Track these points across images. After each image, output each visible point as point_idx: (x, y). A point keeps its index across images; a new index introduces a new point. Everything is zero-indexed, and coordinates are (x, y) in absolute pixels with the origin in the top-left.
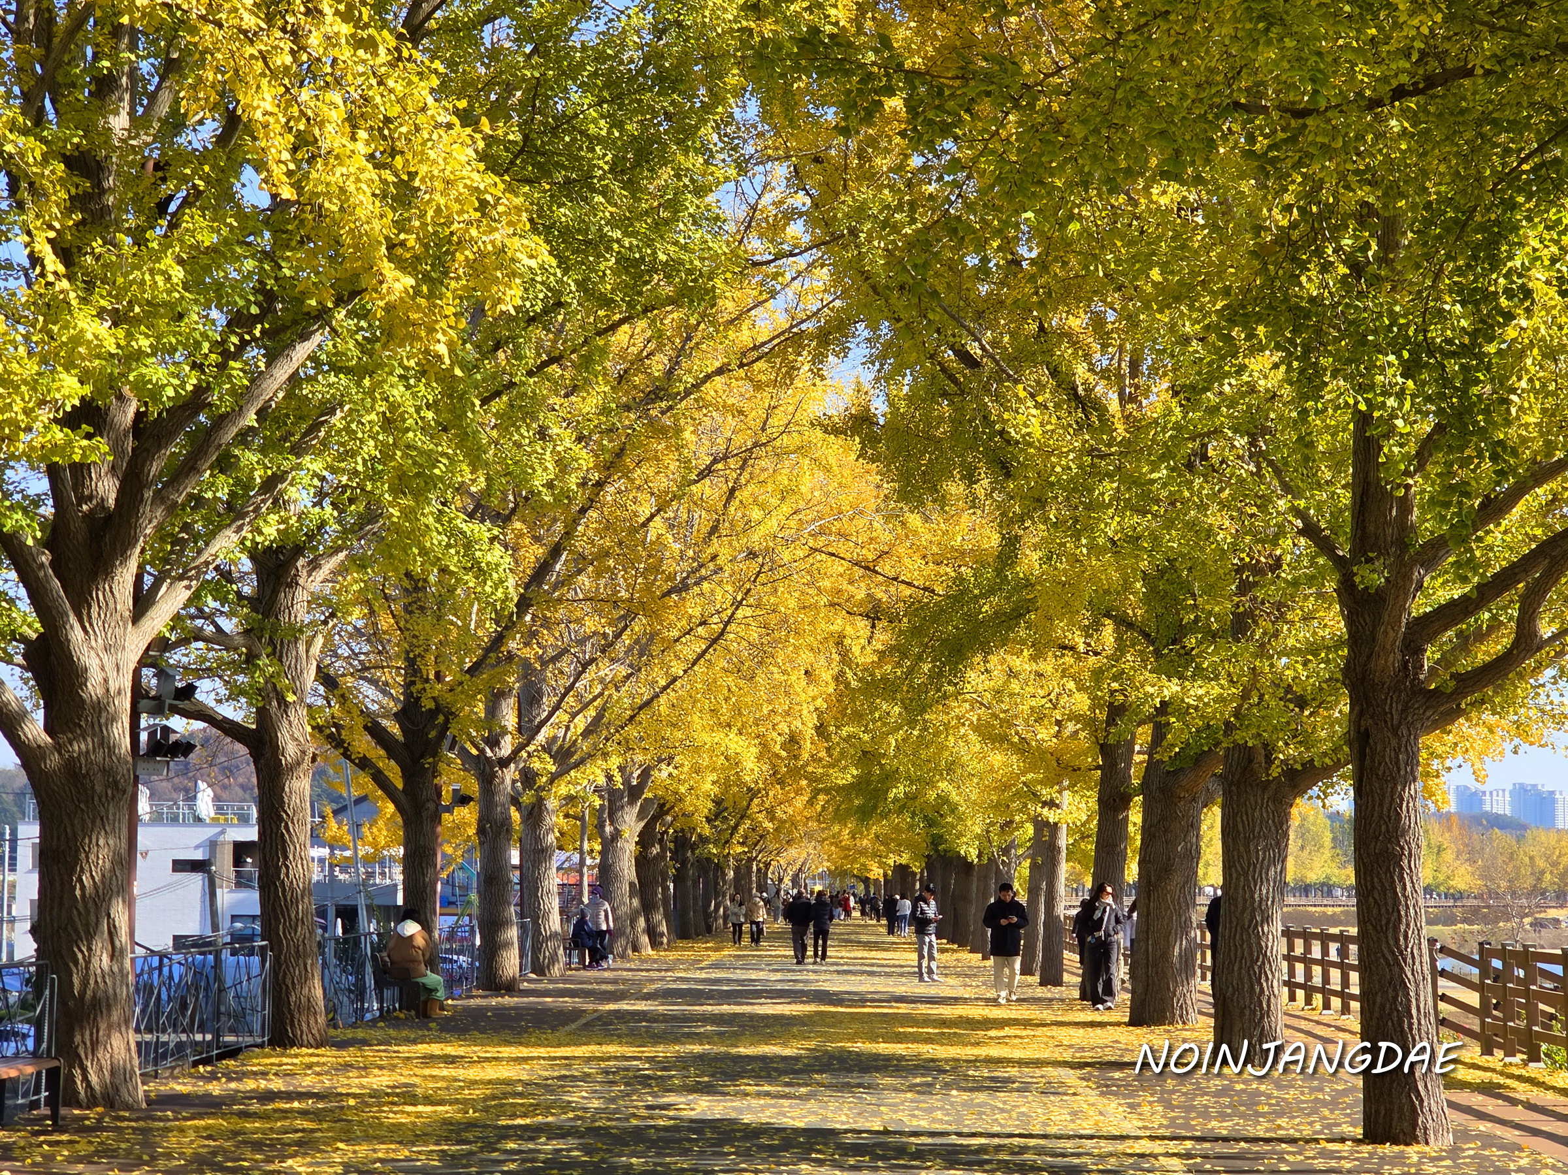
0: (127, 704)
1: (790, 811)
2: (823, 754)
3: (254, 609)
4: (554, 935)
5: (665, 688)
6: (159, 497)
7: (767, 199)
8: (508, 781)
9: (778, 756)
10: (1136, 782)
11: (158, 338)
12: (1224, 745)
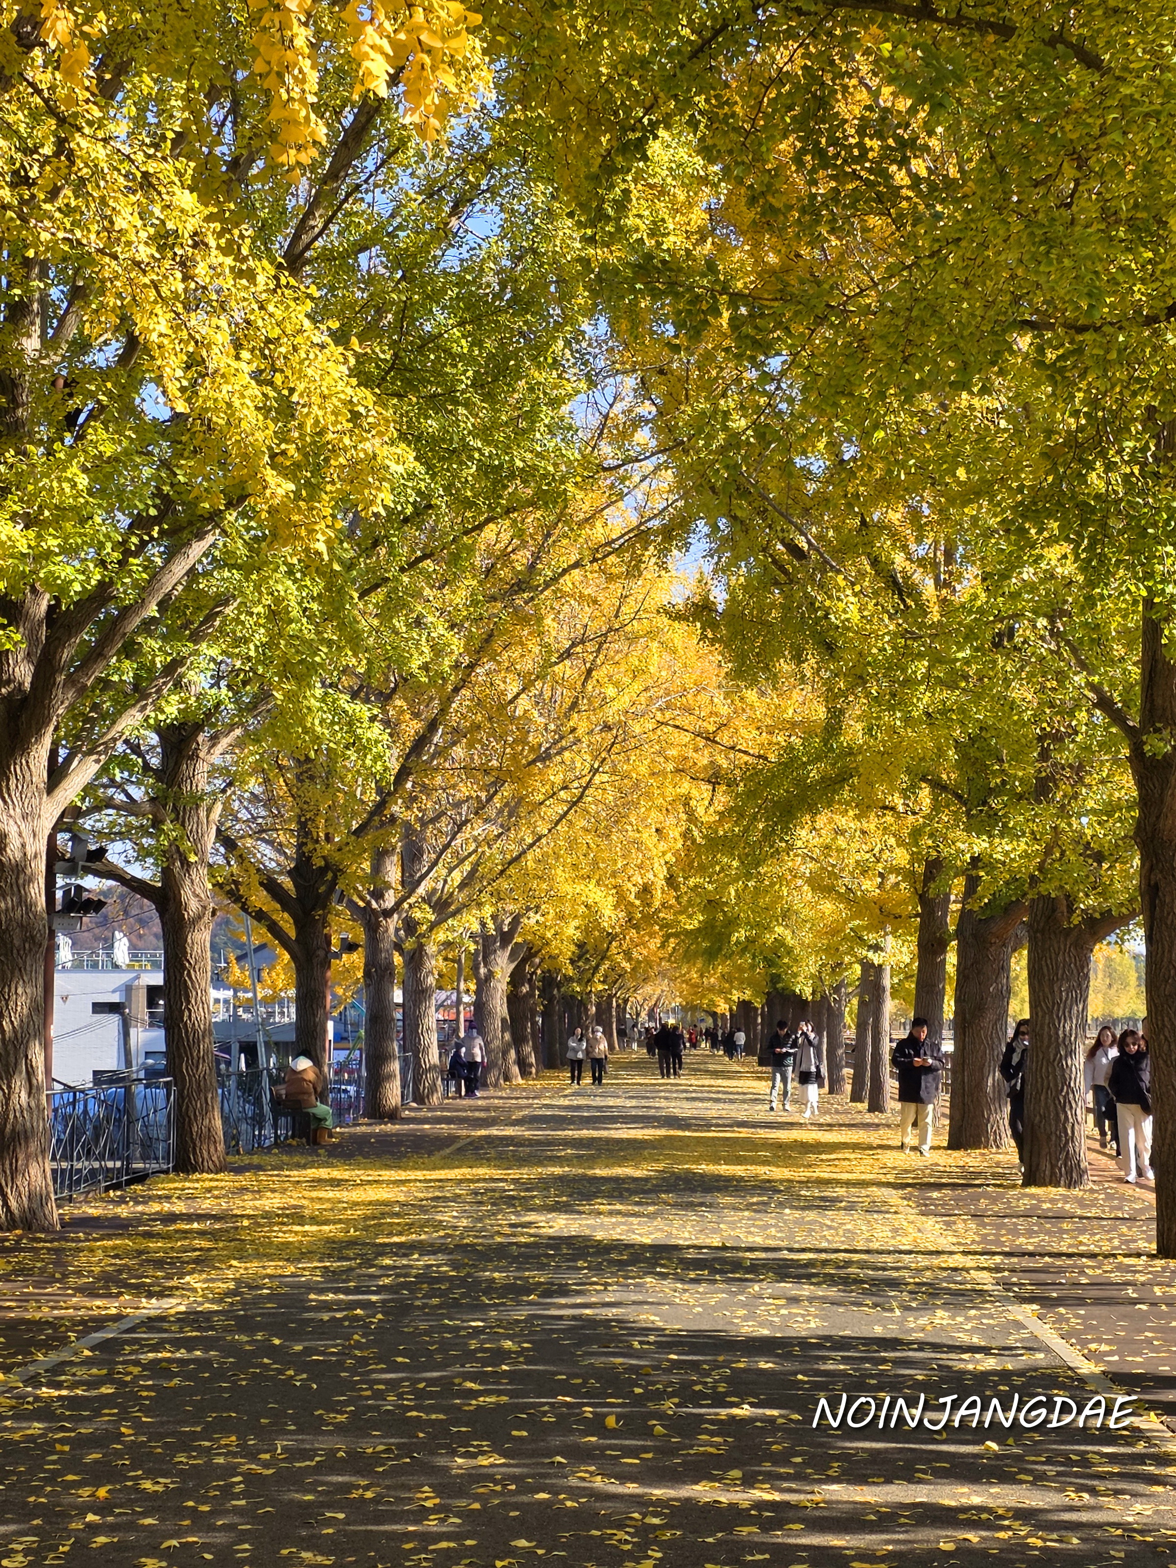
0: (43, 867)
1: (645, 952)
2: (673, 901)
3: (159, 779)
4: (433, 1068)
5: (531, 846)
6: (71, 681)
7: (619, 407)
8: (392, 930)
9: (632, 904)
10: (952, 928)
11: (66, 539)
12: (1029, 896)
